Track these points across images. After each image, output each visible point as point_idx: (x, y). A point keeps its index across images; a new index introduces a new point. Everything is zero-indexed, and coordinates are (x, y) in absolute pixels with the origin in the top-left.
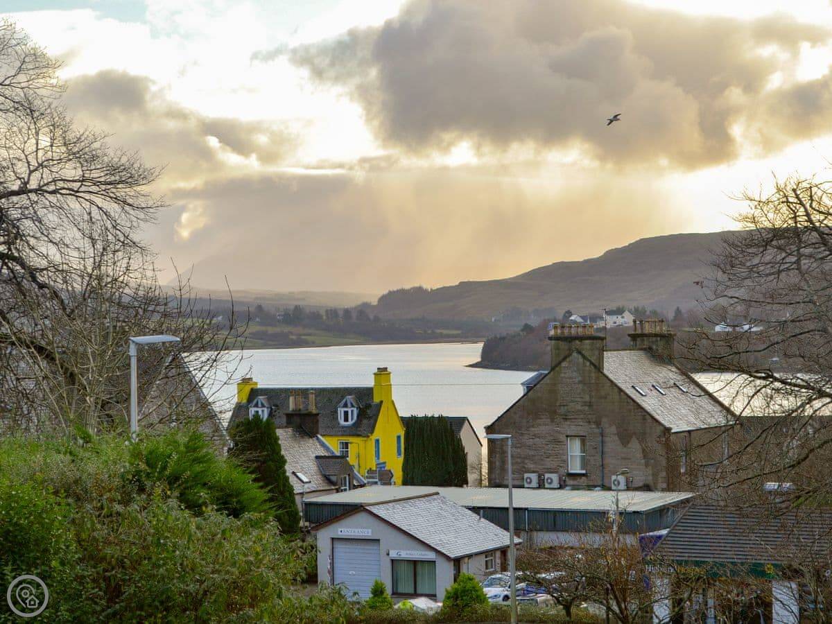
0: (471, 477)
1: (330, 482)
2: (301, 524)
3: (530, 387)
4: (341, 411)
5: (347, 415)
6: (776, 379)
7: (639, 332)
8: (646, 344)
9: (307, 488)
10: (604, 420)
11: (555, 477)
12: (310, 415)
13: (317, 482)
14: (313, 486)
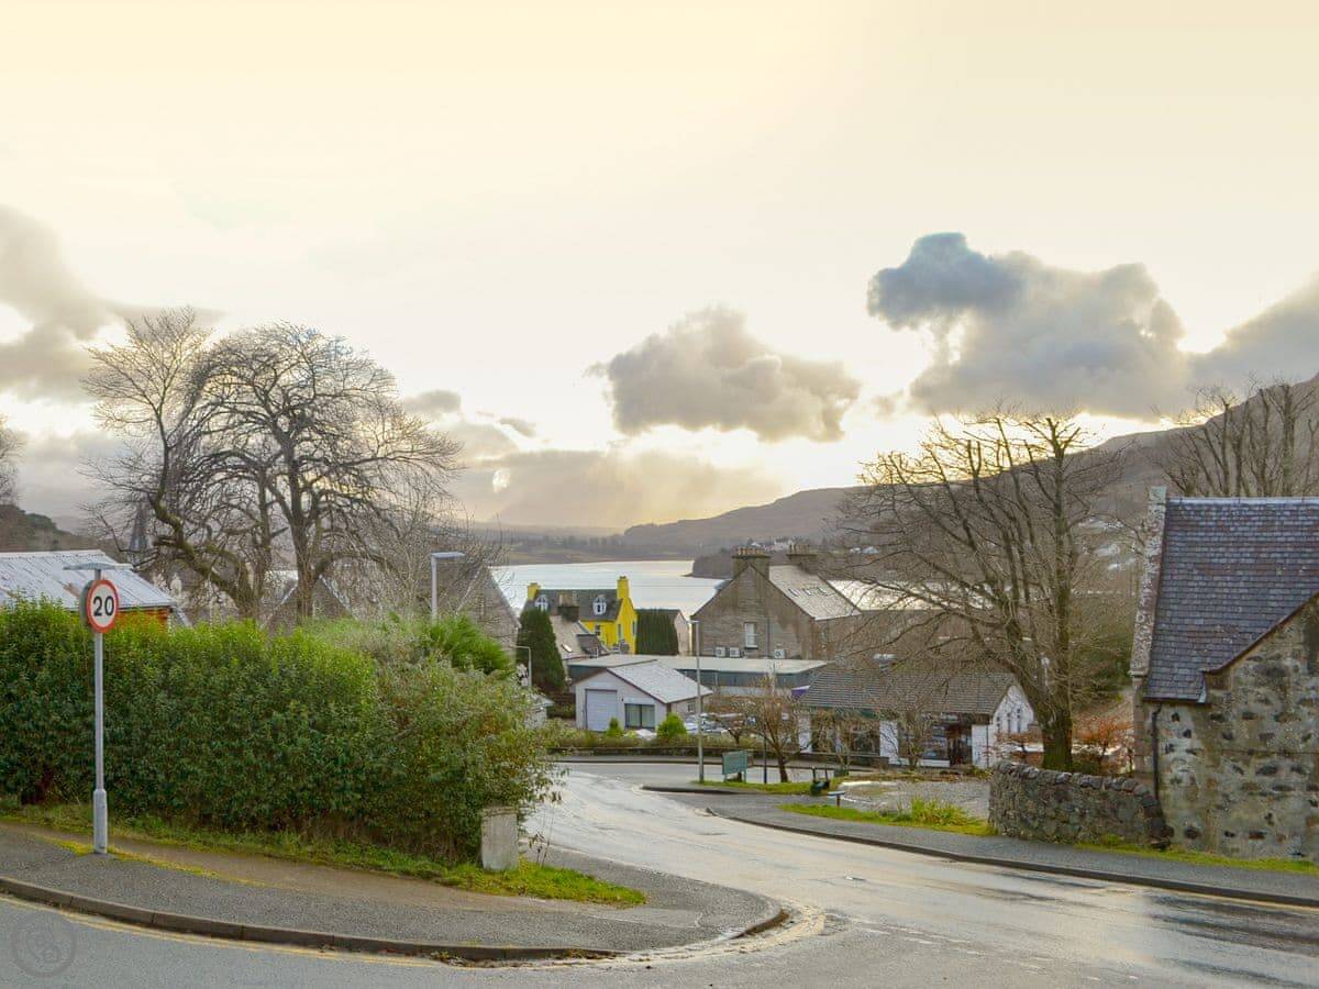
0: (680, 649)
1: (587, 652)
2: (567, 679)
3: (720, 590)
4: (595, 605)
5: (600, 607)
6: (879, 585)
7: (793, 553)
8: (798, 560)
9: (571, 656)
10: (770, 612)
11: (737, 650)
12: (573, 607)
13: (578, 652)
14: (575, 655)
